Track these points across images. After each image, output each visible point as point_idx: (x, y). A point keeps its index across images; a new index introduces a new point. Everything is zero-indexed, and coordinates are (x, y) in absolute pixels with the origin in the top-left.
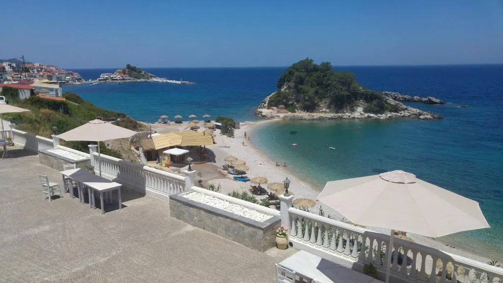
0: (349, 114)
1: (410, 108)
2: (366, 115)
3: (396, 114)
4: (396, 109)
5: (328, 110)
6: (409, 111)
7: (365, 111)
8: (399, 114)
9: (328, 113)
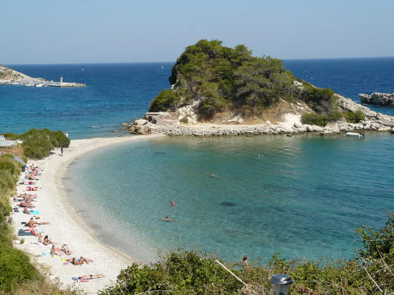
0: (274, 126)
1: (381, 115)
2: (303, 127)
3: (357, 125)
4: (356, 118)
5: (241, 120)
6: (379, 121)
7: (305, 120)
8: (362, 126)
9: (242, 123)
